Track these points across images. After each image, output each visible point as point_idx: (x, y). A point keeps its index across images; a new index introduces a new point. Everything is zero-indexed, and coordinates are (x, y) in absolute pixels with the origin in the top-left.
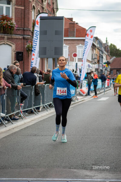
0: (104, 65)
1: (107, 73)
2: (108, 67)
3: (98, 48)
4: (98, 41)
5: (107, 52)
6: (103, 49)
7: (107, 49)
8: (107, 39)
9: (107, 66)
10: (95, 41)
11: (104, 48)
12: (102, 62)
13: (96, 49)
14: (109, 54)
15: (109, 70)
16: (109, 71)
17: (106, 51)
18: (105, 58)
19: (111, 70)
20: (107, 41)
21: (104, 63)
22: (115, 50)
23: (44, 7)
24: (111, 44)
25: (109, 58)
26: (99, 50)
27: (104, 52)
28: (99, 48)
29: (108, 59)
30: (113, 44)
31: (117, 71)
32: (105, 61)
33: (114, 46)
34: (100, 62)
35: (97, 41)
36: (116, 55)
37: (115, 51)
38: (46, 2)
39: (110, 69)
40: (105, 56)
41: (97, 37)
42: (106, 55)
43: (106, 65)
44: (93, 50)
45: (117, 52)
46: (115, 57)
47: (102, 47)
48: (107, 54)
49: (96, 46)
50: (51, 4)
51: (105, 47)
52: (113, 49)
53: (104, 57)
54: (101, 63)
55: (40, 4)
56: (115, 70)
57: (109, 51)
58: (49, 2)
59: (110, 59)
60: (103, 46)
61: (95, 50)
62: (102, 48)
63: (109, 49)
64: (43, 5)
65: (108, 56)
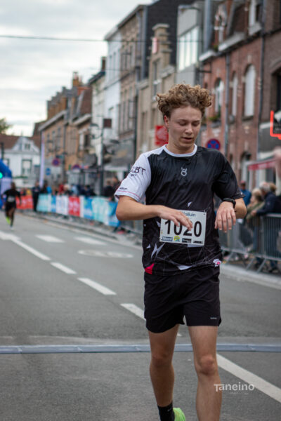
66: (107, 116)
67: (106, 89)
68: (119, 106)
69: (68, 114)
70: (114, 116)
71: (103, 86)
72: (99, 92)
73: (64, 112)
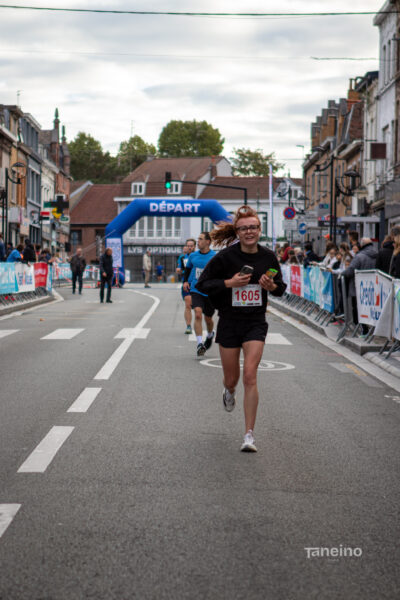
0: (47, 210)
1: (58, 239)
2: (62, 218)
3: (19, 149)
5: (61, 162)
6: (42, 153)
7: (58, 154)
8: (57, 115)
9: (58, 215)
10: (9, 121)
11: (45, 148)
12: (39, 200)
13: (14, 151)
14: (67, 170)
15: (67, 230)
16: (65, 234)
17: (52, 158)
18: (52, 187)
19: (76, 229)
20: (61, 125)
21: (47, 205)
22: (93, 157)
24: (82, 136)
25: (65, 184)
26: (25, 154)
27: (47, 162)
29: (61, 189)
30: (87, 136)
31: (98, 232)
32: (48, 195)
33: (93, 143)
34: (29, 200)
35: (15, 120)
36: (98, 177)
37: (95, 161)
39: (72, 226)
40: (52, 177)
41: (15, 107)
42: (54, 173)
43: (55, 209)
45: (99, 165)
46: (89, 183)
47: (40, 145)
48: (57, 169)
49: (11, 141)
51: (51, 144)
52: (85, 153)
53: (47, 181)
54: (35, 203)
56: (92, 231)
57: (68, 161)
59: (72, 189)
60: (41, 143)
61: (10, 154)
62: (37, 147)
63: (66, 153)
65: (61, 178)
66: (380, 141)
67: (378, 98)
68: (396, 123)
69: (334, 142)
70: (389, 140)
71: (375, 94)
72: (370, 105)
73: (330, 139)
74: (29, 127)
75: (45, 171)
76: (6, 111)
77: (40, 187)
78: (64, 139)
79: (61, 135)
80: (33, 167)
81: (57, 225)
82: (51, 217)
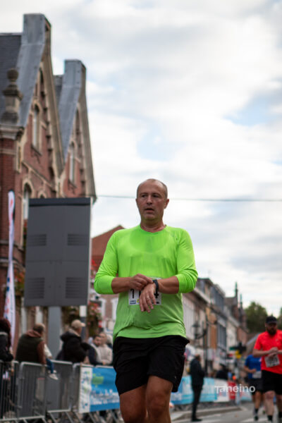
0: (232, 352)
1: (239, 374)
2: (242, 358)
3: (212, 309)
4: (211, 288)
5: (240, 319)
6: (226, 311)
7: (237, 312)
8: (236, 286)
9: (239, 357)
10: (204, 289)
11: (229, 308)
12: (225, 343)
13: (208, 310)
14: (244, 325)
17: (234, 316)
18: (234, 336)
21: (233, 348)
22: (261, 318)
23: (57, 189)
25: (243, 335)
26: (216, 312)
27: (231, 318)
28: (215, 308)
29: (240, 338)
32: (232, 342)
34: (219, 345)
35: (208, 288)
38: (63, 176)
40: (234, 329)
41: (208, 279)
42: (235, 326)
43: (236, 352)
44: (197, 311)
48: (237, 324)
49: (205, 302)
50: (77, 183)
51: (233, 306)
53: (231, 332)
54: (222, 346)
55: (45, 182)
57: (245, 319)
58: (71, 178)
59: (249, 339)
60: (226, 304)
61: (205, 311)
62: (223, 307)
63: (243, 314)
64: (54, 184)
65: (240, 331)
74: (218, 293)
75: (229, 325)
76: (202, 283)
77: (225, 336)
78: (241, 303)
79: (239, 300)
80: (221, 322)
81: (238, 365)
82: (234, 357)
